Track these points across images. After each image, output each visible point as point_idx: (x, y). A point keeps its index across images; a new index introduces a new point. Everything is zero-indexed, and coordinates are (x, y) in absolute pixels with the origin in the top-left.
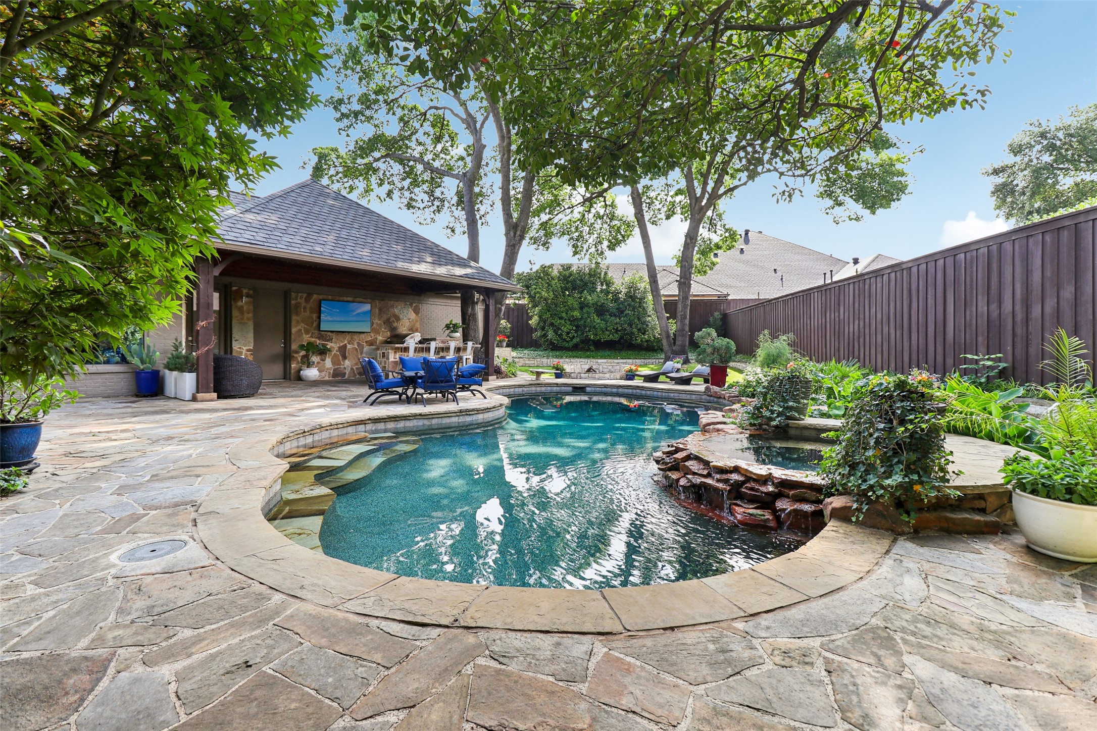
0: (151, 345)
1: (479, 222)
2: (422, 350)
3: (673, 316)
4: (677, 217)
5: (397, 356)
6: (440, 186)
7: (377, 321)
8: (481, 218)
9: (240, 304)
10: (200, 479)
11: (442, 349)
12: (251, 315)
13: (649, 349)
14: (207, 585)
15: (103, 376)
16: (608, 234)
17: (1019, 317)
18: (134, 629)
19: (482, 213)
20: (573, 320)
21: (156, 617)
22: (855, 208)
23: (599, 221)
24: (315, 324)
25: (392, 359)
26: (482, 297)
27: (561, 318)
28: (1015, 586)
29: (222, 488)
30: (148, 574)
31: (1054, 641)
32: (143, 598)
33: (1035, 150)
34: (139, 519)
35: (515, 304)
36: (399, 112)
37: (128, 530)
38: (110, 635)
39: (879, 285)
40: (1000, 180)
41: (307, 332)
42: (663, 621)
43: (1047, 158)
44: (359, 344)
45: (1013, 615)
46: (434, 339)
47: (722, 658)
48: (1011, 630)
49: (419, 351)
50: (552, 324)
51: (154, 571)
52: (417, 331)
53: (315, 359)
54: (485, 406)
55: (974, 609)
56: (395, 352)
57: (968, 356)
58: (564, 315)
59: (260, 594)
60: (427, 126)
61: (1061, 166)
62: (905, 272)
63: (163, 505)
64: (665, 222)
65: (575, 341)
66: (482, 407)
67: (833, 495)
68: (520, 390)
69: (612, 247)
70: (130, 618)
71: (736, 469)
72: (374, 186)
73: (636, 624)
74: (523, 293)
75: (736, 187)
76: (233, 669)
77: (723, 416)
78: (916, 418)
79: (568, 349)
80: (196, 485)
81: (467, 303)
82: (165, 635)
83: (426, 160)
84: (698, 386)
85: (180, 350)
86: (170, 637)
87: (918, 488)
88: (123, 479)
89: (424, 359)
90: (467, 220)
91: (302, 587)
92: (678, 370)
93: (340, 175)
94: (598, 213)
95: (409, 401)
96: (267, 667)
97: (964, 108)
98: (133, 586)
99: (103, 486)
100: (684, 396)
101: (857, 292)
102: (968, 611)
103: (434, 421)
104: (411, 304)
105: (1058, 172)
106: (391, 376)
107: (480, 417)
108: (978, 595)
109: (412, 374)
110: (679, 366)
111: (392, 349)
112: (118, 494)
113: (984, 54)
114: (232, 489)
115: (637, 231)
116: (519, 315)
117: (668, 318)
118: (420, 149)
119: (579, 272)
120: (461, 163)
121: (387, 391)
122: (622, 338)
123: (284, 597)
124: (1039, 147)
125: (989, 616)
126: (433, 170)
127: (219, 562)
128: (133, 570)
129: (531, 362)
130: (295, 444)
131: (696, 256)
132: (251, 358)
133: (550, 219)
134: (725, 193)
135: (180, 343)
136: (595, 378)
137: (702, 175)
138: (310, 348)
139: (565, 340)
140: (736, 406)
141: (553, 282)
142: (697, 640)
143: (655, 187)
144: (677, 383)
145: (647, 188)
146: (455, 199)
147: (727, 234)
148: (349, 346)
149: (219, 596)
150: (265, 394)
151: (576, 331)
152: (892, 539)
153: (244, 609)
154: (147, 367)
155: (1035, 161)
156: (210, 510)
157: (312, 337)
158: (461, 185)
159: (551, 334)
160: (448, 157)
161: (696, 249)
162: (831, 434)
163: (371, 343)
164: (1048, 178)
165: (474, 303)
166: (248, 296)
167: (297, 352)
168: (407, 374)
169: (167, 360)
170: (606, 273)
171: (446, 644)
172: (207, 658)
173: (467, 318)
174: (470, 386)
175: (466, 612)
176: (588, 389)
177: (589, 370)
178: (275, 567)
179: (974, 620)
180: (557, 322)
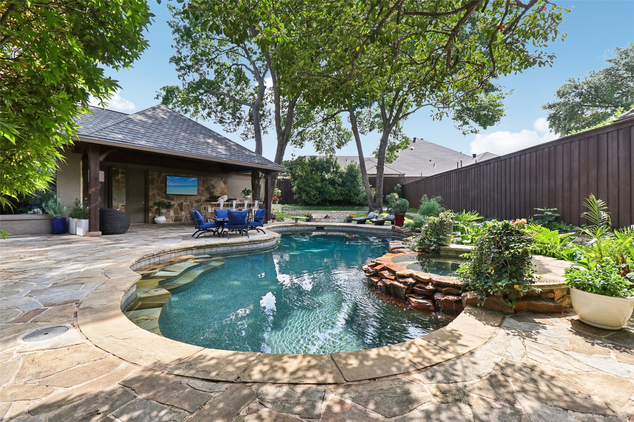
0: (61, 202)
1: (262, 132)
2: (227, 205)
3: (374, 186)
4: (376, 130)
5: (213, 209)
6: (239, 110)
7: (201, 188)
8: (263, 129)
9: (117, 178)
10: (83, 286)
11: (240, 205)
12: (124, 185)
13: (360, 205)
14: (78, 357)
15: (30, 221)
16: (336, 139)
17: (566, 187)
18: (26, 388)
19: (264, 126)
20: (317, 189)
21: (41, 380)
22: (475, 125)
23: (332, 132)
24: (164, 190)
25: (210, 211)
26: (264, 175)
27: (310, 187)
28: (575, 345)
29: (97, 291)
30: (41, 350)
31: (601, 380)
32: (35, 366)
33: (572, 95)
34: (40, 312)
35: (283, 179)
36: (215, 67)
37: (32, 320)
38: (9, 393)
39: (489, 169)
40: (552, 111)
41: (159, 195)
42: (369, 374)
43: (577, 100)
44: (190, 202)
45: (576, 364)
46: (235, 199)
47: (405, 398)
48: (575, 374)
49: (226, 206)
50: (305, 191)
51: (44, 348)
52: (225, 194)
53: (164, 211)
54: (265, 238)
55: (553, 361)
56: (212, 207)
57: (538, 209)
58: (312, 185)
59: (112, 363)
60: (232, 76)
61: (586, 104)
62: (503, 162)
63: (57, 303)
64: (369, 133)
65: (318, 200)
66: (263, 239)
67: (467, 291)
68: (286, 228)
69: (339, 147)
70: (24, 380)
71: (411, 276)
72: (200, 109)
73: (352, 376)
74: (288, 173)
75: (409, 114)
76: (88, 416)
77: (403, 244)
78: (515, 246)
79: (314, 205)
80: (81, 289)
81: (255, 178)
82: (46, 392)
83: (231, 95)
84: (388, 226)
85: (79, 205)
86: (49, 394)
87: (516, 287)
88: (34, 285)
89: (228, 211)
90: (255, 130)
91: (140, 357)
92: (377, 217)
93: (180, 103)
94: (331, 127)
95: (220, 235)
96: (111, 414)
97: (540, 66)
98: (29, 358)
99: (21, 290)
100: (380, 232)
101: (476, 173)
102: (550, 362)
103: (234, 248)
104: (222, 179)
105: (584, 108)
106: (209, 221)
107: (262, 245)
108: (555, 352)
109: (221, 219)
110: (377, 214)
111: (210, 205)
112: (30, 296)
113: (551, 36)
114: (103, 292)
115: (353, 137)
116: (285, 185)
117: (371, 187)
118: (228, 88)
119: (320, 160)
120: (251, 97)
121: (206, 230)
122: (344, 199)
123: (128, 364)
124: (573, 94)
125: (562, 366)
126: (235, 100)
127: (88, 341)
128: (31, 347)
129: (293, 212)
130: (147, 262)
131: (387, 152)
132: (124, 211)
133: (304, 130)
134: (403, 117)
135: (79, 201)
136: (329, 222)
137: (390, 106)
138: (160, 205)
139: (312, 200)
140: (410, 238)
141: (305, 167)
142: (390, 387)
143: (363, 112)
144: (376, 224)
145: (359, 113)
146: (248, 118)
147: (404, 140)
148: (184, 203)
149: (85, 364)
150: (132, 232)
151: (319, 195)
152: (502, 317)
153: (102, 373)
154: (59, 216)
155: (571, 101)
156: (87, 306)
157: (162, 198)
158: (252, 109)
159: (304, 196)
160: (244, 94)
161: (387, 148)
162: (466, 255)
163: (197, 202)
164: (578, 110)
165: (259, 179)
166: (122, 173)
167: (152, 207)
168: (218, 220)
169: (71, 212)
170: (336, 162)
171: (231, 394)
172: (71, 408)
173: (255, 188)
174: (256, 226)
175: (246, 372)
176: (325, 228)
177: (326, 217)
178: (125, 344)
179: (554, 368)
180: (308, 189)
